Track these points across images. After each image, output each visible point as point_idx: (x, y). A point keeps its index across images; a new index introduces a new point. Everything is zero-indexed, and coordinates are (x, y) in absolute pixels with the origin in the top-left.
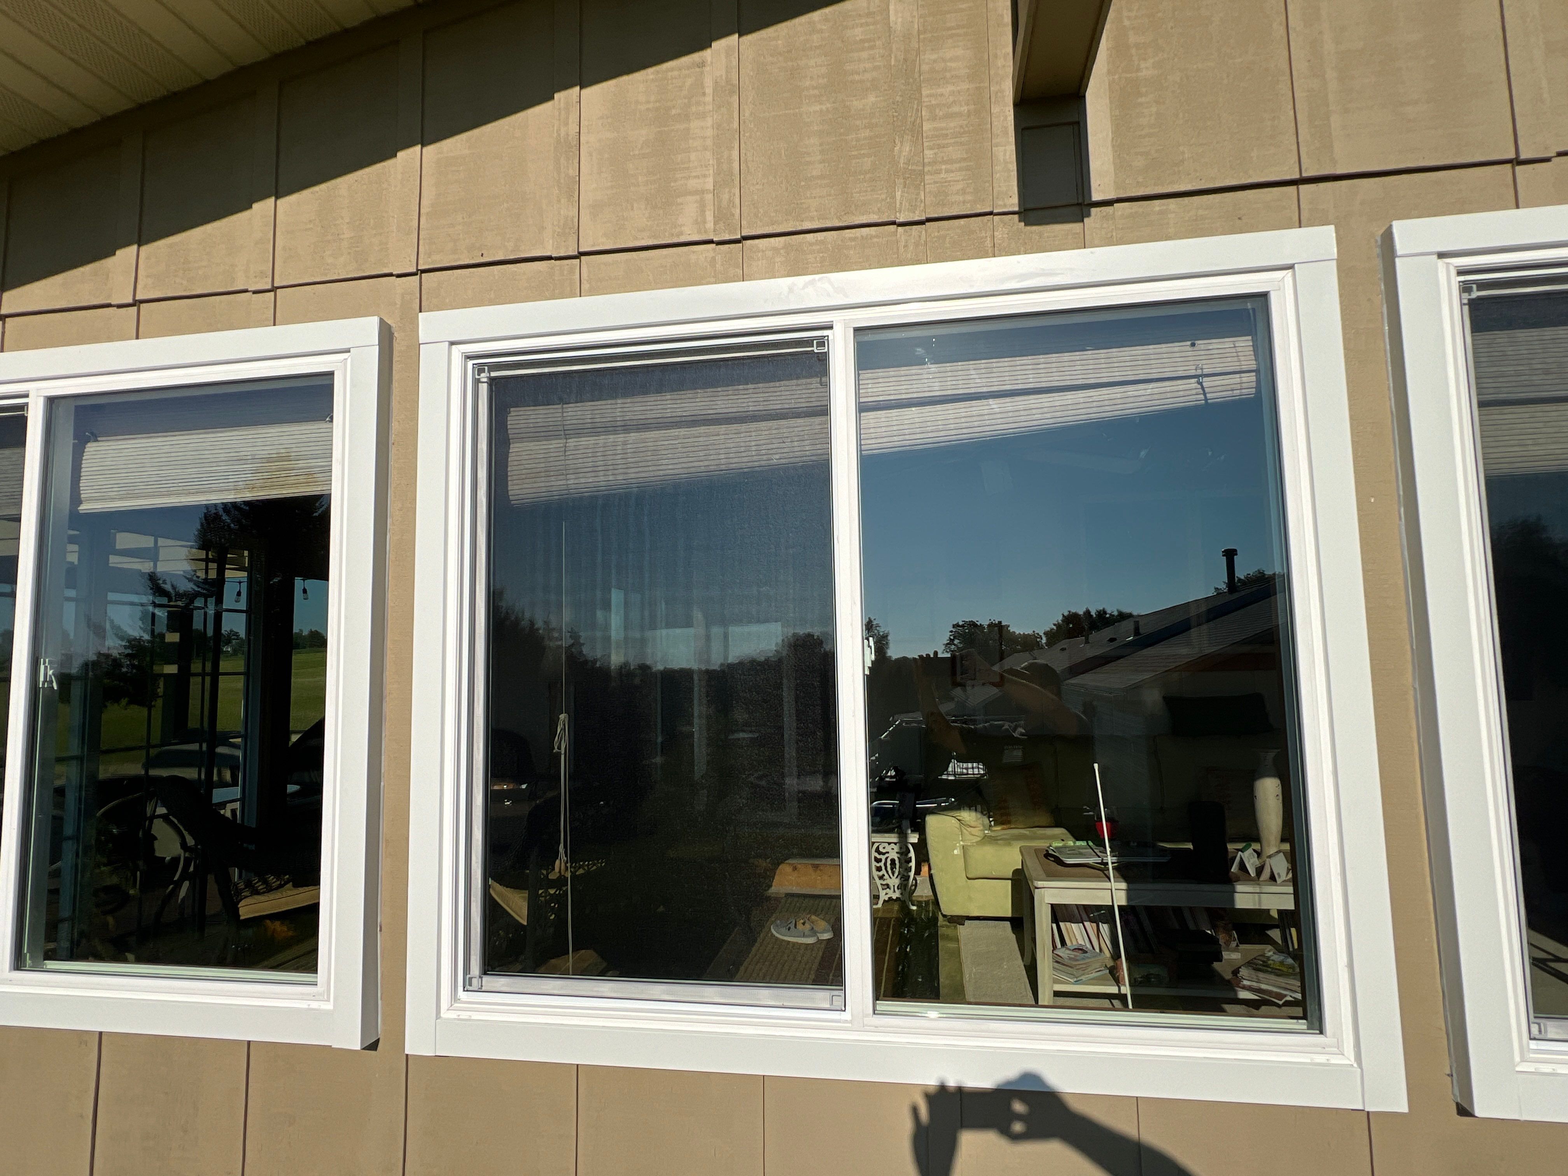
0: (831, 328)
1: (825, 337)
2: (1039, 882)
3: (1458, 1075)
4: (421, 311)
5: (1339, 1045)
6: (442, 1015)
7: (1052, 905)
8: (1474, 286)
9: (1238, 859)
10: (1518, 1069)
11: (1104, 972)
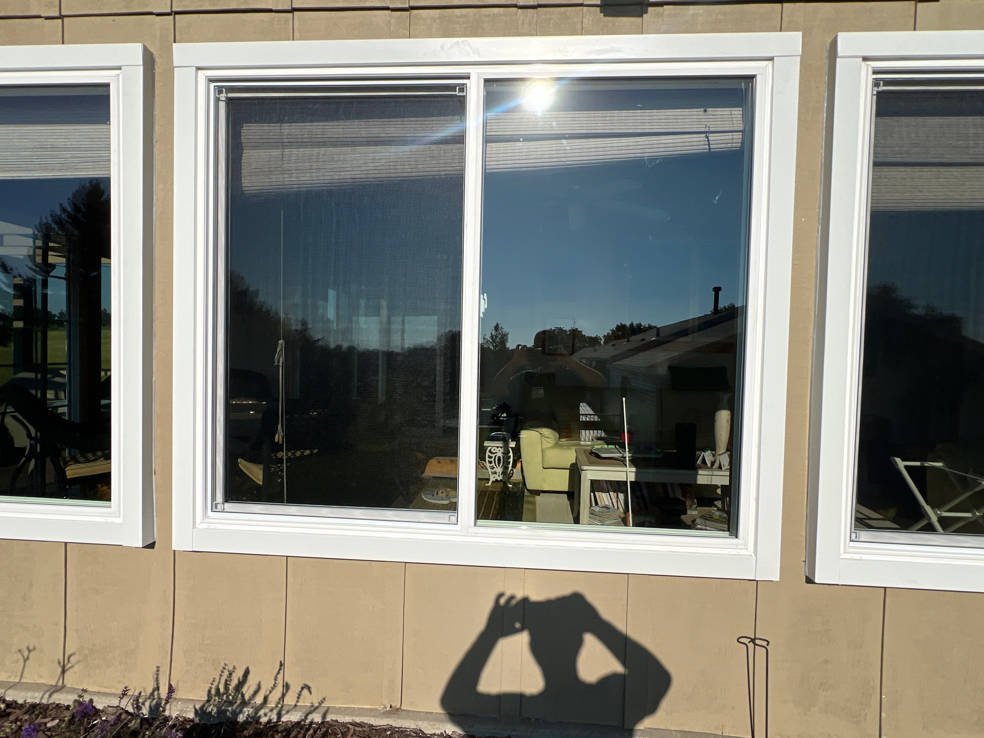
0: (468, 78)
1: (464, 84)
2: (585, 467)
3: (809, 561)
4: (175, 42)
5: (746, 544)
6: (197, 526)
7: (591, 480)
8: (882, 83)
9: (701, 456)
10: (841, 557)
11: (619, 520)
